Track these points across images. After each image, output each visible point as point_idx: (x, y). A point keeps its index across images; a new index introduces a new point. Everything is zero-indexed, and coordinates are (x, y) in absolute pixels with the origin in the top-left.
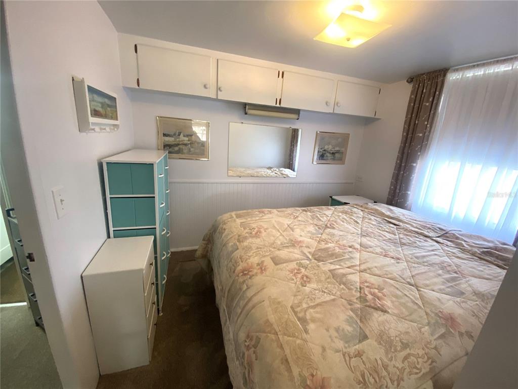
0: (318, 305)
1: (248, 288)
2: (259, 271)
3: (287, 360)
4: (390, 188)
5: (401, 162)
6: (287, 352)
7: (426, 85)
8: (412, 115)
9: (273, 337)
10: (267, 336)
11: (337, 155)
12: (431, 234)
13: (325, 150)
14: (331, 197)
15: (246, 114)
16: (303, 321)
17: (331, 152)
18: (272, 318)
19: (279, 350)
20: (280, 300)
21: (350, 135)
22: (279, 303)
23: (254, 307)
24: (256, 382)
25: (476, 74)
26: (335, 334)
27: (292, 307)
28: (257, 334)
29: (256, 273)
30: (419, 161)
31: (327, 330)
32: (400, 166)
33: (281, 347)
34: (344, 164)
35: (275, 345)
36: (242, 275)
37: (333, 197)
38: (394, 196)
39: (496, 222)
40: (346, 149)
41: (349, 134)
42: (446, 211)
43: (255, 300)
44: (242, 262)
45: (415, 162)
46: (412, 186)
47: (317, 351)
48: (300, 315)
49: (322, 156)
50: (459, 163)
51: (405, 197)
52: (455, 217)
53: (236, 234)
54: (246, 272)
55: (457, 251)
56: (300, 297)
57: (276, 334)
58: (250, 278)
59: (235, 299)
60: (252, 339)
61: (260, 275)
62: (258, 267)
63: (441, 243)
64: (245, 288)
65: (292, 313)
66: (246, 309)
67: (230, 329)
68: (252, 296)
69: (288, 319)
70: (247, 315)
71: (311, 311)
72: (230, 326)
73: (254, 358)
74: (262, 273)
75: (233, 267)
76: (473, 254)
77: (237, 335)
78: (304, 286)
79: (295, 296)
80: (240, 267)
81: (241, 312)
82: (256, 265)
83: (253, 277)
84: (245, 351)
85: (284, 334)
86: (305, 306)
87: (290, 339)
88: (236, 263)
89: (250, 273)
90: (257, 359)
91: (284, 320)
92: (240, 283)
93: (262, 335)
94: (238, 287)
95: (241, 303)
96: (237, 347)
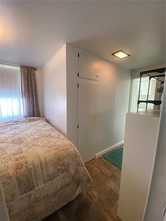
0: (49, 143)
1: (33, 164)
3: (66, 149)
6: (65, 148)
9: (60, 152)
10: (59, 154)
12: (12, 123)
16: (54, 145)
18: (53, 152)
19: (63, 151)
20: (45, 151)
22: (47, 151)
23: (45, 160)
24: (68, 161)
26: (59, 141)
27: (49, 148)
28: (56, 158)
33: (63, 150)
35: (62, 152)
36: (20, 170)
43: (43, 159)
54: (19, 167)
55: (24, 123)
56: (45, 146)
57: (58, 152)
58: (27, 163)
59: (31, 175)
60: (56, 162)
61: (27, 159)
62: (20, 160)
63: (19, 124)
64: (32, 166)
65: (52, 148)
66: (43, 165)
67: (38, 188)
68: (40, 161)
69: (54, 148)
70: (46, 164)
71: (51, 144)
72: (36, 188)
73: (62, 162)
74: (26, 157)
75: (4, 180)
76: (28, 122)
77: (48, 175)
78: (39, 145)
79: (44, 147)
80: (11, 172)
81: (42, 170)
82: (17, 162)
83: (27, 161)
84: (57, 168)
85: (59, 149)
86: (49, 145)
87: (61, 148)
88: (4, 176)
89: (23, 163)
90: (63, 160)
91: (54, 149)
92: (25, 171)
93: (58, 156)
94: (27, 172)
95: (38, 169)
96: (51, 178)
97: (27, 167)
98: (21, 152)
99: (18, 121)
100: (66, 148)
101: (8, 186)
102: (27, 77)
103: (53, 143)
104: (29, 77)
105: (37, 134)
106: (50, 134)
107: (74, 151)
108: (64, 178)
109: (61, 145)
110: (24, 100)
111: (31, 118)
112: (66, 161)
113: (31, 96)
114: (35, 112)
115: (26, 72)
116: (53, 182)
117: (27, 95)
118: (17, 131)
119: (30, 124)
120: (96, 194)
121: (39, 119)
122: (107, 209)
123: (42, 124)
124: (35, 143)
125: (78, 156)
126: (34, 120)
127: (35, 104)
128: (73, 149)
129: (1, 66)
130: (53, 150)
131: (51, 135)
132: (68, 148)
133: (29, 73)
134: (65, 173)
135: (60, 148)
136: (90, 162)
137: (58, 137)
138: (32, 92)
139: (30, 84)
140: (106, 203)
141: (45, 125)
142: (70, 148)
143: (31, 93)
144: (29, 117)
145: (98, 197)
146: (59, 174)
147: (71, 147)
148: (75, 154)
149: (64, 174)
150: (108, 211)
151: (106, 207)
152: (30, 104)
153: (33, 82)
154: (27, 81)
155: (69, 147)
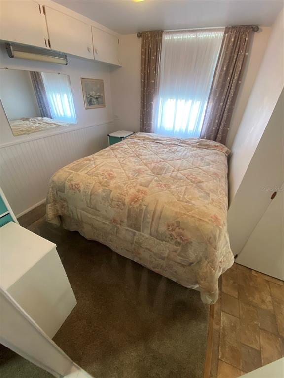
0: (185, 193)
1: (147, 206)
2: (143, 195)
3: (200, 219)
4: (140, 121)
5: (144, 101)
6: (197, 216)
7: (151, 42)
8: (145, 65)
9: (185, 216)
10: (182, 218)
11: (99, 99)
12: (176, 143)
13: (91, 96)
14: (109, 135)
15: (13, 57)
16: (188, 202)
17: (95, 97)
18: (177, 209)
19: (193, 219)
20: (170, 200)
21: (104, 82)
22: (171, 202)
23: (161, 212)
24: (190, 237)
25: (179, 38)
26: (202, 199)
27: (178, 200)
28: (175, 221)
29: (143, 196)
30: (154, 101)
31: (199, 199)
32: (144, 104)
33: (193, 217)
34: (105, 107)
35: (189, 218)
36: (134, 203)
37: (110, 135)
38: (143, 126)
39: (192, 130)
40: (104, 95)
41: (103, 80)
42: (171, 129)
43: (159, 208)
44: (125, 196)
45: (152, 101)
46: (153, 118)
47: (204, 208)
48: (185, 201)
49: (90, 103)
50: (175, 100)
51: (150, 125)
52: (176, 132)
53: (94, 183)
54: (135, 200)
55: (190, 147)
56: (175, 194)
57: (185, 214)
58: (142, 201)
59: (141, 217)
60: (173, 225)
61: (146, 196)
62: (140, 193)
63: (183, 146)
64: (145, 207)
65: (181, 202)
66: (156, 216)
67: (143, 234)
68: (155, 208)
69: (183, 205)
70: (160, 218)
71: (186, 196)
72: (141, 233)
73: (181, 231)
74: (146, 195)
75: (120, 203)
76: (196, 147)
77: (157, 231)
78: (171, 189)
79: (173, 195)
80: (127, 200)
81: (153, 220)
82: (137, 193)
83: (144, 199)
84: (170, 233)
85: (188, 212)
86: (182, 196)
87: (193, 211)
88: (121, 200)
89: (139, 199)
90: (183, 230)
91: (182, 207)
92: (137, 208)
93: (179, 219)
94: (138, 210)
95: (148, 215)
96: (159, 237)
97: (140, 205)
98: (147, 186)
99: (185, 141)
100: (199, 217)
101: (121, 211)
102: (231, 53)
103: (190, 197)
104: (234, 53)
105: (185, 172)
106: (203, 180)
107: (211, 232)
108: (175, 251)
109: (197, 208)
110: (211, 105)
111: (206, 142)
112: (188, 235)
113: (223, 98)
114: (220, 131)
115: (233, 40)
116: (160, 244)
117: (217, 95)
118: (171, 156)
119: (195, 151)
120: (224, 323)
121: (216, 146)
122: (220, 357)
123: (209, 159)
124: (169, 183)
125: (213, 244)
126: (206, 147)
127: (225, 115)
128: (213, 228)
129: (194, 37)
130: (180, 207)
131: (202, 184)
132: (204, 221)
133: (238, 43)
134: (179, 248)
135: (191, 211)
136: (267, 278)
137: (208, 192)
138: (229, 90)
139: (231, 71)
140: (227, 350)
141: (212, 162)
142: (208, 223)
143: (226, 90)
144: (206, 139)
145: (223, 328)
146: (170, 241)
147: (210, 222)
148: (210, 237)
149: (177, 247)
150: (218, 359)
151: (221, 354)
152: (216, 115)
153: (239, 64)
154: (229, 62)
155: (207, 221)
